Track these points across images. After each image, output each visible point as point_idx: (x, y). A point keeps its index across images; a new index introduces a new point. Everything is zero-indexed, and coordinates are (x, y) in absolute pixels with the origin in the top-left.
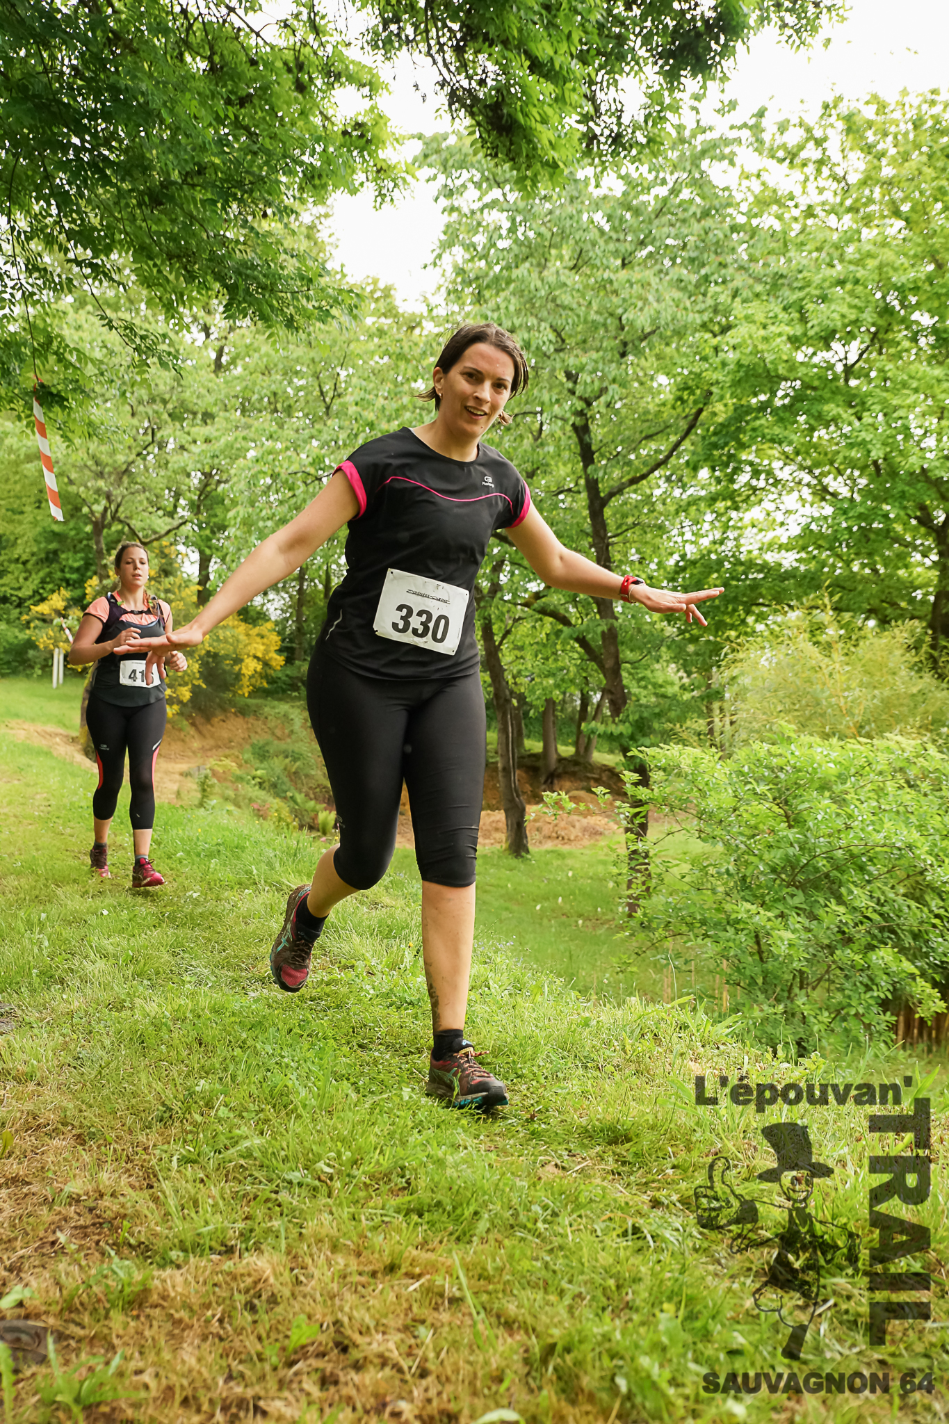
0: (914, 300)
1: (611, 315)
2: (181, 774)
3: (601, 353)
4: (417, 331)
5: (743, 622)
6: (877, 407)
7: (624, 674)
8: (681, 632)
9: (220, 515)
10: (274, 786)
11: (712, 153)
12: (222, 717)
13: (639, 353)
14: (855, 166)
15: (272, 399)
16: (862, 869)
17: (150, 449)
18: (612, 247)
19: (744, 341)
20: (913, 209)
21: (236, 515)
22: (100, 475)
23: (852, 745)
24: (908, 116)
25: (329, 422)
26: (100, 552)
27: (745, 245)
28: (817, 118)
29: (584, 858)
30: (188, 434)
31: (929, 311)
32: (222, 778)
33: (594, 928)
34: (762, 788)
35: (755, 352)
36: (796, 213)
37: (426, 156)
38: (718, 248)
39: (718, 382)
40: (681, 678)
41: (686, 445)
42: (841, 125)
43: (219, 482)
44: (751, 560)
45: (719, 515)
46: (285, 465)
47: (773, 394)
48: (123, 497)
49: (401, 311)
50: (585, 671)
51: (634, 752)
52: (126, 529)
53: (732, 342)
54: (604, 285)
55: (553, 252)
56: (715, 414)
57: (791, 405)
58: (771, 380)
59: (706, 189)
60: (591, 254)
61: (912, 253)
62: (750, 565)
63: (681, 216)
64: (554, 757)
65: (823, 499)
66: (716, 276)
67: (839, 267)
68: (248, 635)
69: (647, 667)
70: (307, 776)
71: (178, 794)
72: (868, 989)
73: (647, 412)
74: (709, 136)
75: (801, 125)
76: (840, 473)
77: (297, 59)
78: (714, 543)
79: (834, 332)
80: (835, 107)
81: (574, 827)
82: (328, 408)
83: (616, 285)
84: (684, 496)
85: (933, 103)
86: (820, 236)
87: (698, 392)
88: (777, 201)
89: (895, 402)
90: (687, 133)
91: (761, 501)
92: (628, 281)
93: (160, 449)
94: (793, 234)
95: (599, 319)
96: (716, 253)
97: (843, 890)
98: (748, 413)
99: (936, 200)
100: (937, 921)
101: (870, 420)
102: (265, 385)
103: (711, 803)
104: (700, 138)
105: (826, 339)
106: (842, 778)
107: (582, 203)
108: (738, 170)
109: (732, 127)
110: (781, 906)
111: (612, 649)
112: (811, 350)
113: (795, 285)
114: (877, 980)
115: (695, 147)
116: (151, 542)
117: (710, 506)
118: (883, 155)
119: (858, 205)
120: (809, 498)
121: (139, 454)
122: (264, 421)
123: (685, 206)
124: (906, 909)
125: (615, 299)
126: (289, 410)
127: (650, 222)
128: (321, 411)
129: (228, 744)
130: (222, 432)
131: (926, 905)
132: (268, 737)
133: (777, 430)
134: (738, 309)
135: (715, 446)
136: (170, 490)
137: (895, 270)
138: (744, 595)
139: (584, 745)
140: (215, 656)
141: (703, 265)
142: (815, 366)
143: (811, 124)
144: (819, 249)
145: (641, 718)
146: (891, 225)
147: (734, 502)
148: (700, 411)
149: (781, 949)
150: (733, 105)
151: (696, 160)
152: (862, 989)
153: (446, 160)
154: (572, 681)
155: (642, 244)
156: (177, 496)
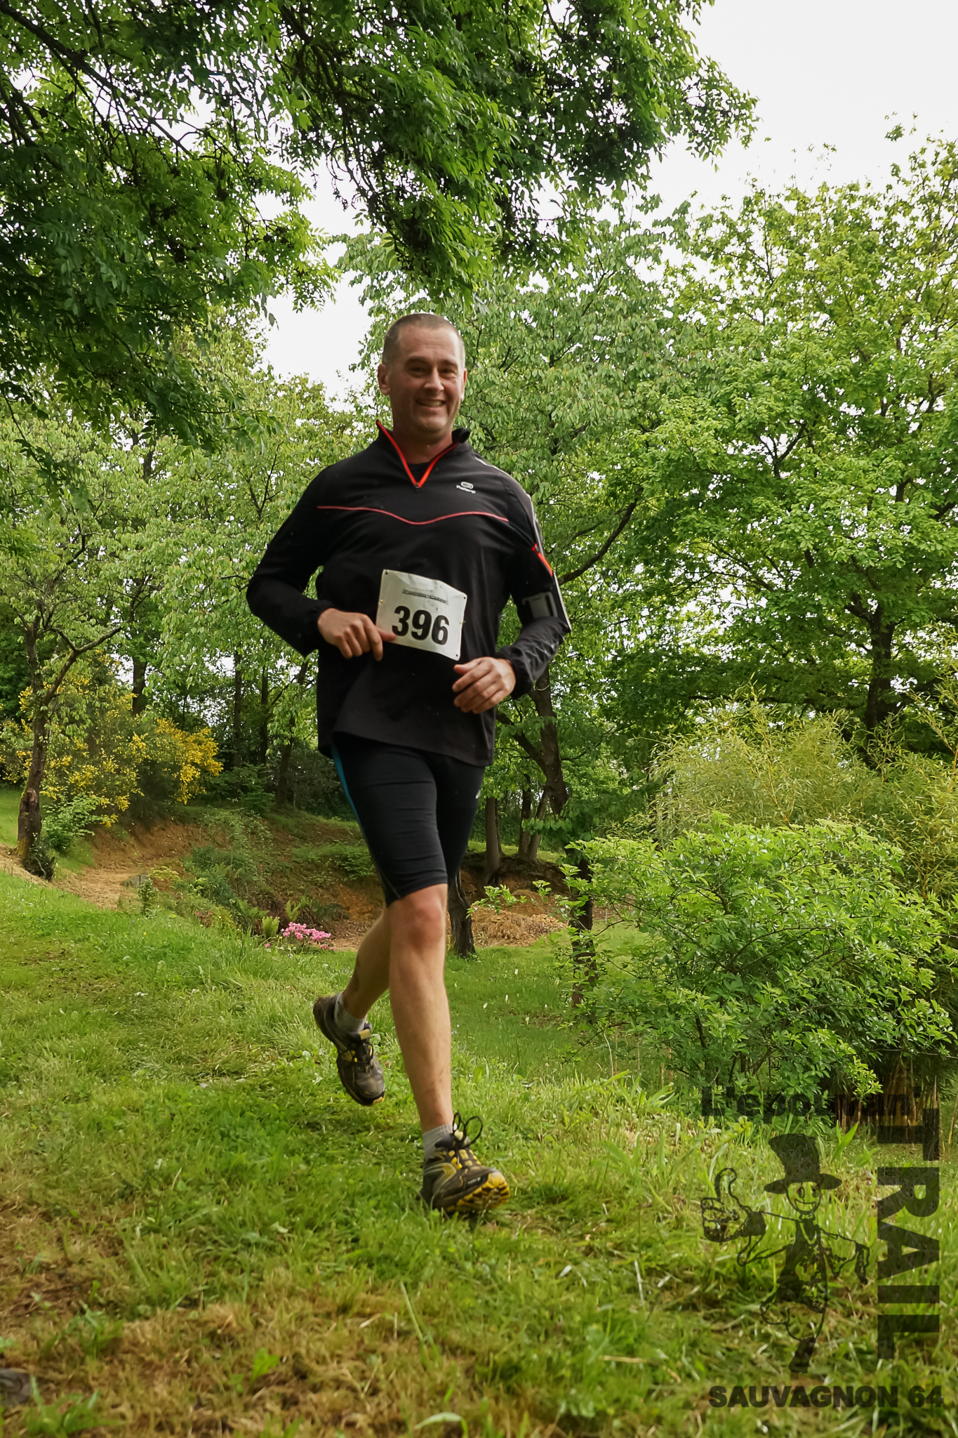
0: (841, 391)
1: (542, 412)
2: (122, 884)
3: (532, 450)
4: (348, 432)
5: (682, 715)
6: (805, 499)
7: (565, 771)
8: (621, 727)
9: (155, 622)
10: (216, 893)
11: (636, 249)
12: (162, 826)
13: (570, 449)
14: (780, 260)
15: (203, 504)
16: (798, 953)
17: (80, 557)
18: (539, 344)
19: (673, 437)
20: (836, 303)
21: (169, 621)
22: (32, 584)
23: (784, 831)
24: (829, 211)
25: (261, 526)
26: (32, 662)
27: (672, 341)
28: (738, 215)
29: (530, 955)
30: (119, 541)
31: (856, 403)
32: (164, 886)
33: (541, 1025)
34: (698, 876)
35: (686, 447)
36: (722, 307)
37: (351, 258)
38: (645, 344)
39: (648, 478)
40: (620, 774)
41: (620, 540)
42: (762, 220)
43: (152, 588)
44: (688, 653)
45: (654, 609)
46: (219, 570)
47: (705, 487)
48: (55, 606)
49: (330, 411)
50: (527, 768)
51: (572, 845)
52: (59, 637)
53: (660, 437)
54: (534, 382)
55: (481, 350)
56: (647, 509)
57: (722, 498)
58: (701, 475)
59: (631, 285)
60: (518, 352)
61: (836, 345)
62: (687, 658)
63: (607, 312)
64: (499, 856)
65: (758, 591)
66: (644, 371)
67: (766, 361)
68: (184, 742)
69: (587, 764)
70: (248, 882)
71: (120, 903)
72: (807, 1069)
73: (581, 508)
74: (633, 232)
75: (724, 221)
76: (774, 565)
77: (217, 166)
78: (651, 637)
79: (762, 425)
80: (756, 203)
81: (519, 925)
82: (259, 511)
83: (545, 382)
84: (621, 591)
85: (852, 198)
86: (747, 330)
87: (631, 487)
88: (703, 296)
89: (822, 494)
90: (611, 230)
91: (696, 594)
92: (556, 378)
93: (90, 556)
94: (720, 328)
95: (529, 416)
96: (644, 349)
97: (778, 973)
98: (680, 507)
99: (859, 294)
100: (872, 1001)
101: (799, 512)
102: (194, 491)
103: (649, 893)
104: (623, 235)
105: (755, 431)
106: (777, 864)
107: (509, 301)
108: (663, 267)
109: (655, 224)
110: (719, 992)
111: (552, 745)
112: (740, 443)
113: (723, 379)
114: (816, 1060)
115: (620, 243)
116: (84, 650)
117: (645, 601)
118: (805, 249)
119: (783, 299)
120: (745, 590)
121: (69, 563)
122: (196, 527)
123: (611, 302)
124: (842, 990)
125: (544, 397)
126: (221, 514)
127: (578, 320)
128: (253, 515)
129: (168, 852)
130: (152, 538)
131: (860, 984)
132: (209, 845)
133: (707, 524)
134: (666, 406)
135: (647, 540)
136: (101, 596)
137: (820, 362)
138: (682, 688)
139: (527, 845)
140: (153, 763)
141: (631, 361)
142: (743, 459)
143: (735, 219)
144: (744, 343)
145: (582, 813)
146: (817, 318)
147: (669, 596)
148: (633, 506)
149: (719, 1032)
150: (655, 201)
151: (620, 258)
152: (800, 1070)
153: (371, 261)
154: (513, 779)
155: (570, 340)
156: (110, 603)
